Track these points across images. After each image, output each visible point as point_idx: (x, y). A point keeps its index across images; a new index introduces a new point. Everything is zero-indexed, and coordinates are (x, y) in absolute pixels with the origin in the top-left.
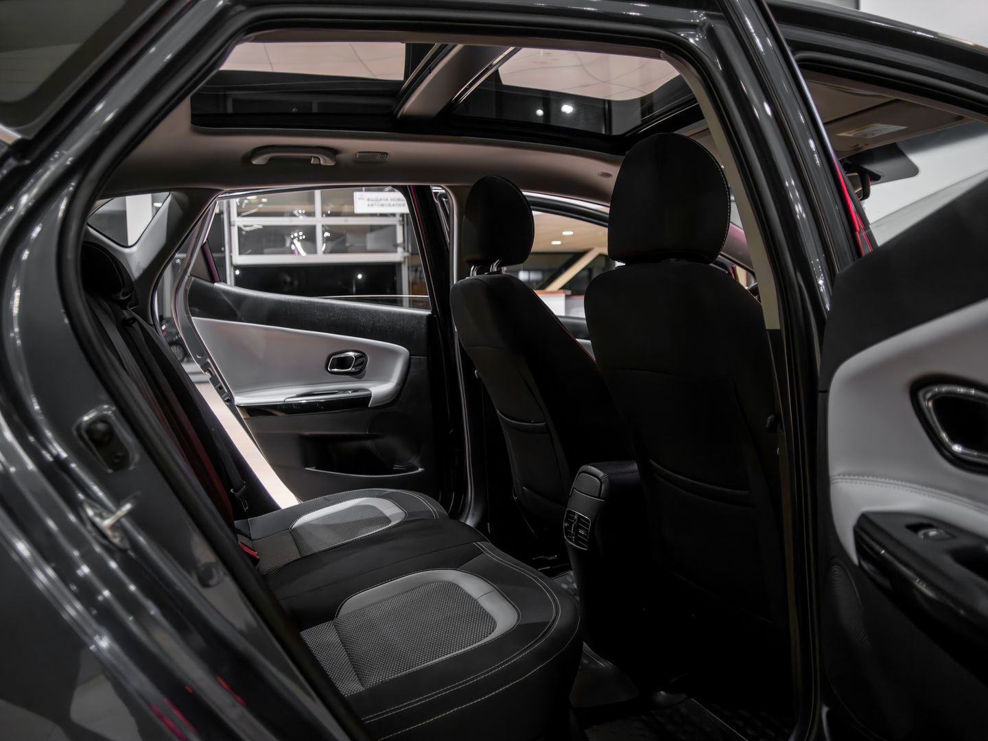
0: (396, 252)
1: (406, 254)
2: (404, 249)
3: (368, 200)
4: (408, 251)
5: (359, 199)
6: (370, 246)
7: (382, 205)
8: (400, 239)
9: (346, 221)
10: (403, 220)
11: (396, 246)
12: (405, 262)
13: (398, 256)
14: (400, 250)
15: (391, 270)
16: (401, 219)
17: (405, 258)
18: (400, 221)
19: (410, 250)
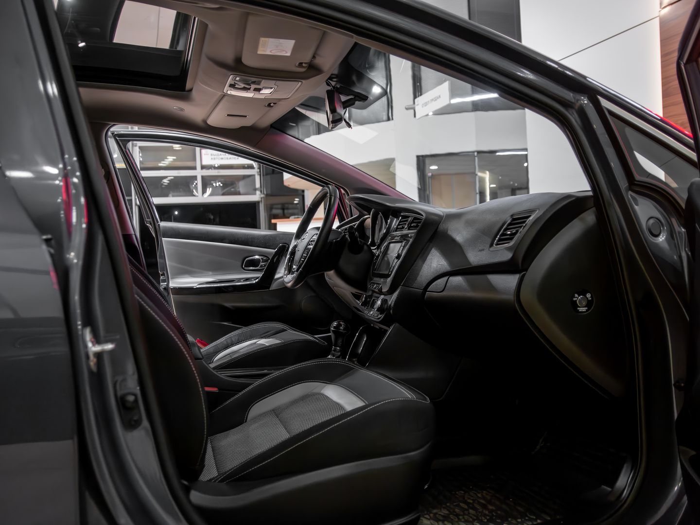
0: (255, 194)
1: (263, 196)
2: (261, 192)
3: (212, 155)
4: (264, 194)
5: (205, 154)
6: (242, 190)
7: (222, 159)
8: (258, 185)
9: (218, 172)
10: (260, 172)
11: (255, 190)
12: (261, 201)
13: (256, 197)
14: (258, 192)
15: (252, 207)
16: (259, 170)
17: (262, 198)
18: (258, 172)
19: (265, 193)
